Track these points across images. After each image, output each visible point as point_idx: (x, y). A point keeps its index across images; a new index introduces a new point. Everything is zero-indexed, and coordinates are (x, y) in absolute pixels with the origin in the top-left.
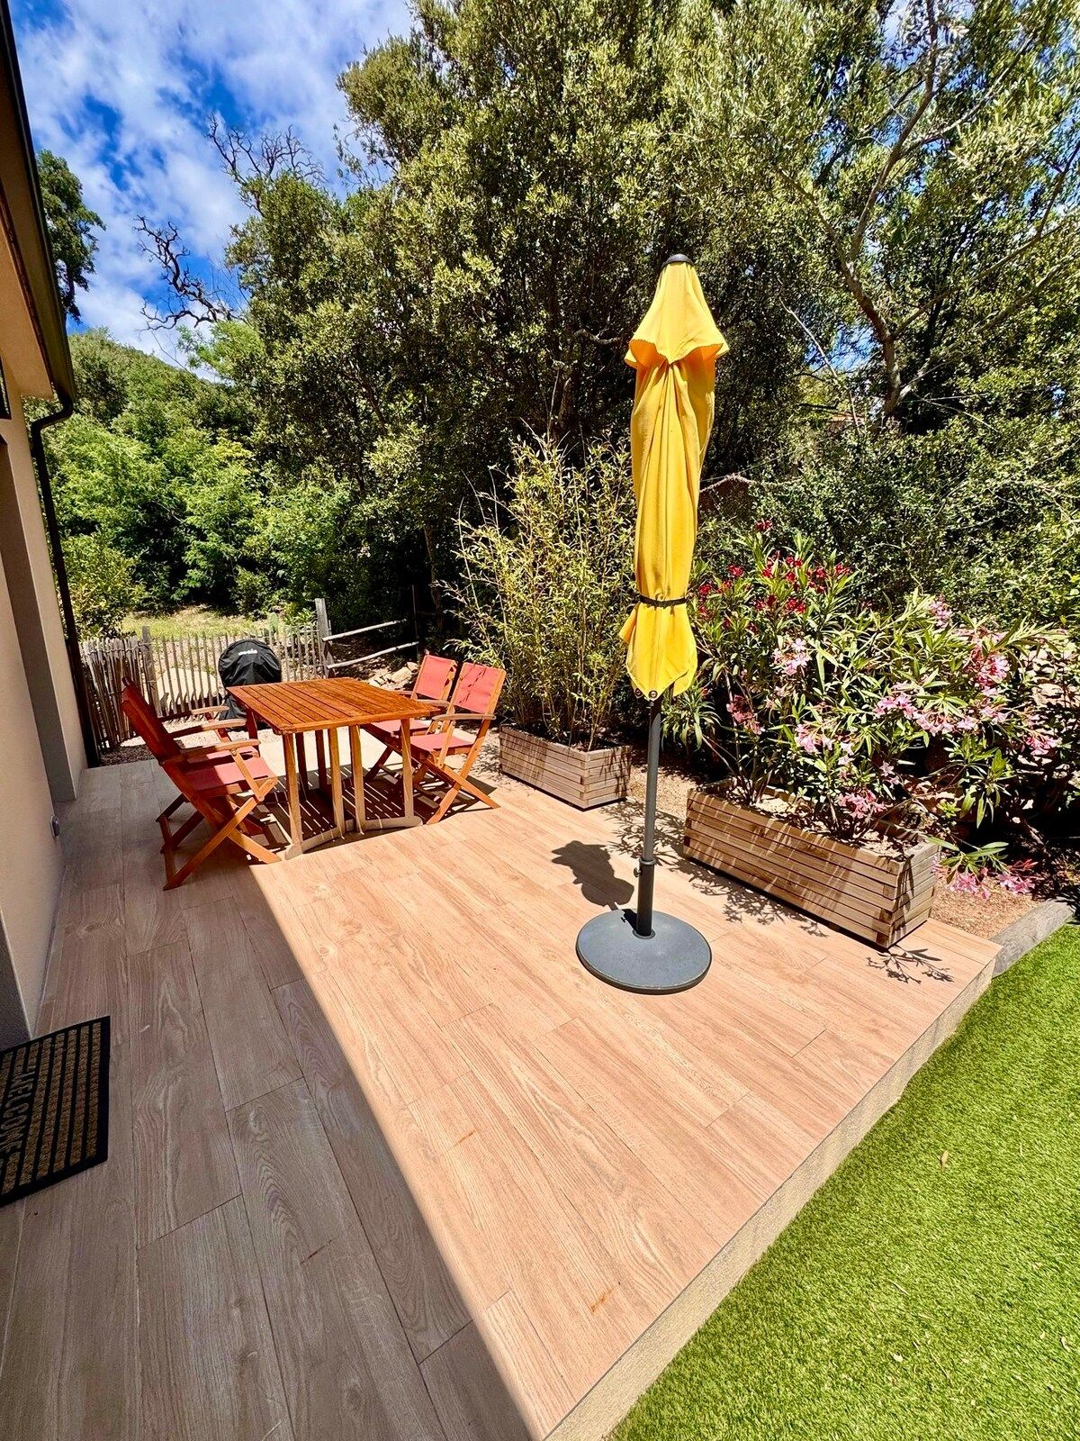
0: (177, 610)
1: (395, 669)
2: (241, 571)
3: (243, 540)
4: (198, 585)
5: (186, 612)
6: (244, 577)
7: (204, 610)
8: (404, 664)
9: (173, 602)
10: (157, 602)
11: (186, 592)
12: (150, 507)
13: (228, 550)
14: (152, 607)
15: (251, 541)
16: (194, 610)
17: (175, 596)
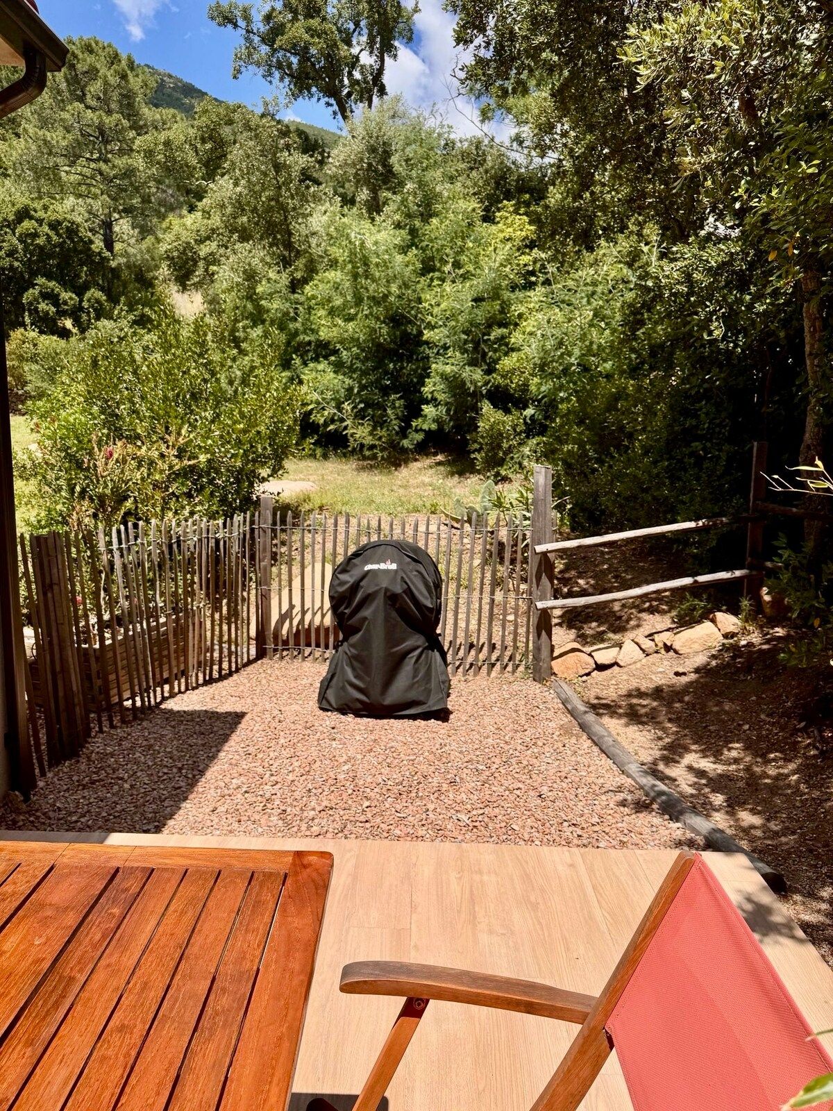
0: (406, 462)
1: (686, 621)
2: (486, 407)
3: (496, 361)
4: (434, 426)
5: (416, 465)
6: (489, 415)
7: (439, 464)
8: (707, 615)
9: (404, 450)
10: (382, 451)
11: (419, 437)
12: (396, 320)
13: (475, 376)
14: (374, 457)
15: (507, 363)
16: (429, 461)
17: (406, 443)
